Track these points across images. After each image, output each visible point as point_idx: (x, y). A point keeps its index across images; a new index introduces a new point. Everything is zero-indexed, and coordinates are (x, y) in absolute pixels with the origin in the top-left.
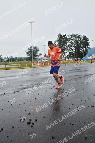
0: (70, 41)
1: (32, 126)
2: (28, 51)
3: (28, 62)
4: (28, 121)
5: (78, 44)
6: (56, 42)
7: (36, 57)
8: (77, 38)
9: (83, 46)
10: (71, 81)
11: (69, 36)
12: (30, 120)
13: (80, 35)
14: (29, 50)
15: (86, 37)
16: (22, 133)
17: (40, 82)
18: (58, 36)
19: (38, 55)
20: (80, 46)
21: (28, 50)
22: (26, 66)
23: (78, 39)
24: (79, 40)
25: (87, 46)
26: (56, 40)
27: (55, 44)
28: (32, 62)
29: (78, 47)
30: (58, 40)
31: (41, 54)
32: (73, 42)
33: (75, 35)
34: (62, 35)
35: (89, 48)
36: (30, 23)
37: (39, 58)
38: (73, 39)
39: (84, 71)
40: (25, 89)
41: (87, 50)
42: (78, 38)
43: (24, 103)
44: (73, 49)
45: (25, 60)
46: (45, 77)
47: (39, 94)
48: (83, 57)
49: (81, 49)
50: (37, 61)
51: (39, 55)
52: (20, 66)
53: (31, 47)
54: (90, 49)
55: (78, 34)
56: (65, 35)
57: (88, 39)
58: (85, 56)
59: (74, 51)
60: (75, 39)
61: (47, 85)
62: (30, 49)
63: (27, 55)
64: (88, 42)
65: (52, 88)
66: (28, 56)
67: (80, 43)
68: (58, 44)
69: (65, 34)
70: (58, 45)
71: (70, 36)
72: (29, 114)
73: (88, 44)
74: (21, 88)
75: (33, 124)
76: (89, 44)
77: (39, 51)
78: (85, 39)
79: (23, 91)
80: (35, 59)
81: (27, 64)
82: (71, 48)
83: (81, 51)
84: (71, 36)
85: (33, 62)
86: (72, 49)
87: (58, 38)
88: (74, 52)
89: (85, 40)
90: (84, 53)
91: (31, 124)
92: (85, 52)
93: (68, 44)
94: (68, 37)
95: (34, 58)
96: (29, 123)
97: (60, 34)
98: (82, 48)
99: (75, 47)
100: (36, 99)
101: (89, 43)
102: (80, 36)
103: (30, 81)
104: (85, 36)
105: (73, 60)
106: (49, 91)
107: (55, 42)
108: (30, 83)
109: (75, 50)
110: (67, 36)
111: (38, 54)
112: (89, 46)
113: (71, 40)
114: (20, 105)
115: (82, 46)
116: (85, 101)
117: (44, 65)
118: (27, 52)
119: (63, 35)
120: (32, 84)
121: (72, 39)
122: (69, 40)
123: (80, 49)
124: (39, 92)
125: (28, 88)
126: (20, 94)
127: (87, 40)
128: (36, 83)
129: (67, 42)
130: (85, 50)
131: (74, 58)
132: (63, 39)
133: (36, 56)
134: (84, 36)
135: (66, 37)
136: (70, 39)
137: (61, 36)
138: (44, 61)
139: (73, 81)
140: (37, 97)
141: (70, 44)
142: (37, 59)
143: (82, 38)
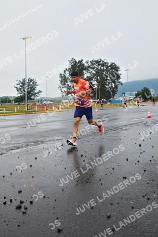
0: (89, 70)
1: (24, 213)
2: (18, 86)
3: (19, 104)
4: (18, 203)
5: (103, 76)
6: (67, 72)
7: (32, 97)
8: (100, 66)
9: (111, 79)
10: (91, 137)
11: (87, 62)
12: (22, 202)
13: (105, 61)
14: (21, 85)
15: (115, 65)
16: (7, 225)
17: (38, 138)
18: (70, 62)
19: (36, 93)
20: (106, 80)
21: (19, 84)
22: (16, 111)
23: (102, 68)
25: (117, 80)
26: (66, 69)
27: (64, 75)
28: (26, 104)
29: (103, 82)
30: (69, 69)
31: (40, 92)
33: (98, 62)
35: (119, 82)
36: (22, 39)
37: (38, 98)
38: (95, 68)
39: (112, 120)
40: (12, 150)
41: (116, 87)
42: (103, 66)
43: (11, 174)
44: (94, 85)
45: (13, 102)
46: (47, 130)
47: (36, 158)
48: (111, 97)
49: (107, 85)
50: (33, 103)
51: (38, 93)
52: (4, 112)
53: (24, 80)
54: (122, 84)
55: (103, 60)
56: (82, 60)
57: (118, 68)
58: (114, 96)
59: (96, 86)
60: (97, 68)
61: (51, 143)
62: (22, 83)
63: (18, 92)
64: (119, 72)
66: (19, 95)
67: (105, 75)
70: (70, 77)
71: (90, 63)
72: (20, 192)
73: (118, 77)
74: (7, 149)
75: (26, 209)
77: (37, 87)
78: (114, 67)
79: (9, 153)
80: (31, 99)
81: (17, 109)
83: (107, 87)
84: (91, 62)
85: (28, 105)
86: (93, 83)
87: (70, 66)
88: (96, 88)
89: (114, 70)
90: (112, 91)
91: (23, 209)
92: (113, 88)
93: (85, 76)
94: (86, 65)
95: (29, 98)
96: (19, 208)
97: (73, 59)
98: (109, 83)
99: (97, 80)
100: (31, 166)
101: (121, 74)
102: (106, 63)
103: (21, 136)
104: (114, 63)
105: (93, 102)
106: (53, 153)
107: (65, 72)
108: (22, 141)
109: (98, 86)
110: (84, 62)
111: (36, 91)
112: (120, 80)
113: (91, 70)
114: (4, 176)
115: (109, 79)
116: (113, 169)
117: (46, 109)
118: (17, 88)
119: (77, 61)
120: (26, 141)
121: (92, 68)
122: (87, 69)
123: (105, 84)
124: (37, 156)
125: (18, 148)
126: (5, 158)
127: (117, 71)
128: (32, 140)
129: (84, 72)
130: (113, 86)
131: (95, 98)
132: (78, 67)
134: (113, 63)
135: (83, 64)
136: (89, 67)
138: (46, 103)
139: (93, 136)
140: (33, 164)
141: (89, 75)
142: (34, 99)
143: (109, 66)
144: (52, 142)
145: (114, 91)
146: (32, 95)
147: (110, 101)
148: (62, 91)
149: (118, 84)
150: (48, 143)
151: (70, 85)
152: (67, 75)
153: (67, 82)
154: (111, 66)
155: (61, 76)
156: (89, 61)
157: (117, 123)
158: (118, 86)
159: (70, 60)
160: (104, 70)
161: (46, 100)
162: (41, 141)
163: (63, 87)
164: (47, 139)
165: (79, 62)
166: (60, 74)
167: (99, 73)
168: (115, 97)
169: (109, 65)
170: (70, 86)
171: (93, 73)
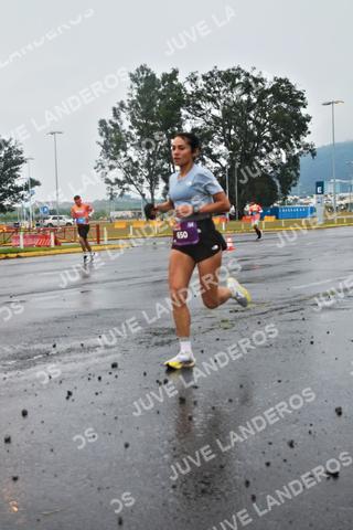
0: (199, 107)
5: (247, 127)
6: (124, 116)
7: (6, 202)
8: (238, 91)
9: (275, 137)
10: (212, 336)
11: (193, 80)
13: (255, 74)
15: (290, 87)
17: (31, 343)
18: (134, 79)
19: (18, 189)
20: (259, 139)
23: (245, 98)
24: (249, 100)
25: (298, 139)
26: (122, 105)
27: (116, 126)
29: (246, 145)
30: (132, 103)
31: (34, 183)
32: (218, 113)
33: (229, 77)
34: (153, 76)
35: (304, 146)
37: (27, 205)
38: (219, 97)
39: (282, 275)
41: (294, 161)
42: (245, 92)
44: (219, 155)
46: (59, 314)
47: (25, 414)
48: (275, 199)
49: (262, 156)
50: (11, 224)
51: (27, 188)
54: (313, 153)
55: (248, 70)
56: (175, 72)
57: (300, 95)
58: (285, 192)
59: (224, 162)
60: (228, 100)
61: (75, 360)
64: (303, 112)
65: (106, 377)
67: (255, 122)
68: (135, 123)
69: (169, 72)
70: (134, 131)
71: (201, 82)
73: (300, 126)
76: (305, 128)
77: (23, 167)
78: (286, 94)
80: (3, 209)
82: (209, 151)
83: (262, 163)
84: (204, 78)
86: (215, 152)
87: (135, 93)
88: (224, 169)
89: (284, 105)
90: (279, 177)
92: (281, 166)
94: (189, 88)
97: (143, 69)
98: (269, 151)
99: (228, 140)
100: (7, 441)
101: (308, 119)
102: (256, 80)
104: (286, 81)
106: (83, 392)
107: (116, 115)
109: (231, 162)
110: (181, 79)
111: (19, 183)
112: (306, 140)
113: (207, 106)
115: (268, 134)
116: (291, 445)
117: (56, 243)
119: (159, 76)
121: (213, 100)
122: (193, 103)
123: (256, 152)
124: (29, 404)
127: (298, 105)
128: (8, 350)
129: (184, 112)
130: (284, 161)
132: (162, 96)
133: (8, 193)
134: (281, 81)
135: (180, 87)
136: (199, 95)
137: (151, 80)
138: (54, 222)
139: (218, 333)
140: (14, 433)
141: (199, 123)
142: (12, 210)
143: (268, 92)
144: (80, 356)
145: (288, 175)
146: (5, 197)
147: (275, 212)
148: (108, 181)
149: (300, 154)
150: (66, 358)
151: (135, 159)
152: (126, 124)
153: (125, 149)
154: (274, 89)
155: (106, 129)
156: (199, 75)
157: (299, 286)
158: (302, 160)
159: (134, 72)
160: (249, 106)
161: (53, 212)
162: (39, 352)
163: (111, 167)
164: (62, 346)
165: (165, 77)
166: (102, 123)
167: (233, 114)
168: (290, 198)
169: (268, 86)
170: (136, 164)
171: (214, 117)
